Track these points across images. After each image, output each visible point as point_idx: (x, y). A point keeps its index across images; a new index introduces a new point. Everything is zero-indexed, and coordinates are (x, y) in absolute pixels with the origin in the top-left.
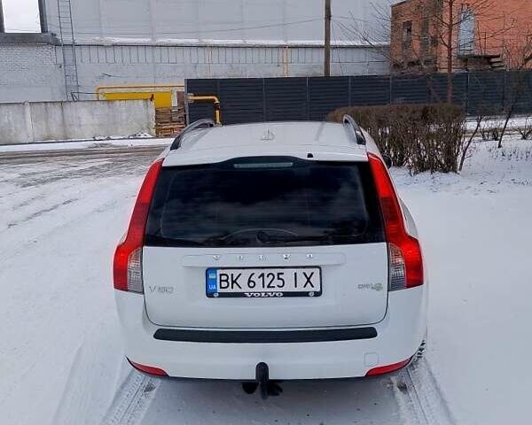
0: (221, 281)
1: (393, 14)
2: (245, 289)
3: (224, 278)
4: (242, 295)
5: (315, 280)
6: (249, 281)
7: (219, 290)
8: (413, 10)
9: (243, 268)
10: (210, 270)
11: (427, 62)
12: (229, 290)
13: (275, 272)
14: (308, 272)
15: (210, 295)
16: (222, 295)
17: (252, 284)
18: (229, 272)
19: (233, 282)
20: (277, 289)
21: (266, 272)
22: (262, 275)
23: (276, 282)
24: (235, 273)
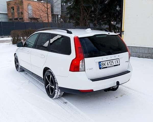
0: (102, 65)
1: (7, 4)
2: (107, 66)
3: (102, 64)
4: (106, 67)
5: (118, 62)
6: (107, 64)
7: (102, 67)
8: (14, 3)
9: (106, 61)
10: (99, 62)
11: (20, 19)
12: (104, 67)
13: (112, 61)
14: (117, 60)
15: (100, 68)
16: (103, 68)
17: (108, 64)
18: (103, 62)
19: (105, 64)
20: (112, 65)
21: (110, 61)
22: (110, 62)
23: (112, 63)
24: (105, 62)
